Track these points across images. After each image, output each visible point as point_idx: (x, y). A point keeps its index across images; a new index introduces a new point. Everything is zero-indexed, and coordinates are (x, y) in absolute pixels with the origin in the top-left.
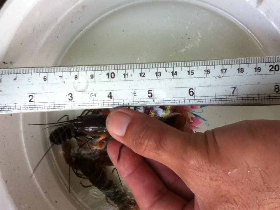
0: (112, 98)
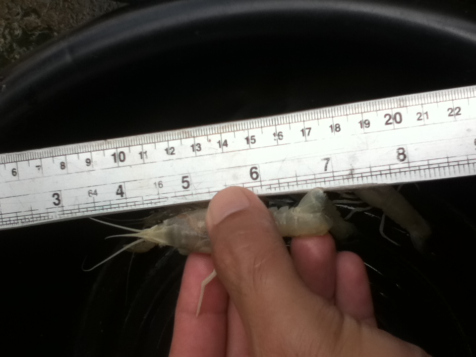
0: (124, 195)
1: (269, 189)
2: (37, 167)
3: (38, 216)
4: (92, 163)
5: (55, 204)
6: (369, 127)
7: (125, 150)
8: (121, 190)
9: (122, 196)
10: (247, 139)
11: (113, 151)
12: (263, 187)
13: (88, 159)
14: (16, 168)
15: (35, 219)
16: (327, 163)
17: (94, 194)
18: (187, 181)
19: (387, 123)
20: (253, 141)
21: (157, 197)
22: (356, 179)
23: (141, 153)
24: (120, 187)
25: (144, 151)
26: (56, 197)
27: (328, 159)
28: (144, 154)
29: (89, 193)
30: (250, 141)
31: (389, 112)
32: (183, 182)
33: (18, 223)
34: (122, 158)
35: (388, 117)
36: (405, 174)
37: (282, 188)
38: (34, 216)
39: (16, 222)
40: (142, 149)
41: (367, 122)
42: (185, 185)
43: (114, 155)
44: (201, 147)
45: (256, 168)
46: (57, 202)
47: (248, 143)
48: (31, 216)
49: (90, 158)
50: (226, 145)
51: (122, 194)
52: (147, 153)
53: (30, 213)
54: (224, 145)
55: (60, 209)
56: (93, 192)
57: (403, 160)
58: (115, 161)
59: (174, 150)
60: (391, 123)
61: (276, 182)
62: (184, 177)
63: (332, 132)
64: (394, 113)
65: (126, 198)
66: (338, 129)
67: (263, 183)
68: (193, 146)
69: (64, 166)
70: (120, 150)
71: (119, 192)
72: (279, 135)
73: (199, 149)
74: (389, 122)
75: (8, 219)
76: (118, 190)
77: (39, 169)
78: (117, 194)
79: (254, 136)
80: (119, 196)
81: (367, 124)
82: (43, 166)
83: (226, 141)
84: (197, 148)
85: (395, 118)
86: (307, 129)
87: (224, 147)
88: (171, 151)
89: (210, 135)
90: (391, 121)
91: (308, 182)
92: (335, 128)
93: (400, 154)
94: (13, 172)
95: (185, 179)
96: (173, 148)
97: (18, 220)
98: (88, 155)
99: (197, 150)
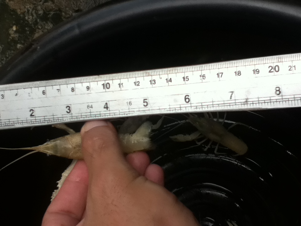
1: (196, 109)
2: (57, 90)
3: (57, 119)
4: (90, 89)
5: (67, 112)
6: (258, 73)
7: (110, 82)
8: (107, 106)
9: (107, 109)
10: (184, 78)
11: (103, 82)
12: (192, 107)
13: (88, 86)
14: (45, 90)
15: (55, 121)
16: (232, 94)
17: (91, 107)
18: (147, 102)
19: (270, 72)
20: (187, 79)
21: (128, 111)
22: (249, 105)
23: (119, 84)
24: (106, 104)
25: (121, 83)
26: (68, 108)
27: (232, 92)
28: (121, 85)
29: (88, 107)
30: (186, 79)
31: (272, 65)
32: (144, 102)
33: (45, 122)
34: (108, 87)
35: (271, 68)
36: (279, 103)
37: (203, 109)
38: (55, 119)
39: (44, 122)
40: (120, 82)
41: (258, 71)
42: (145, 104)
43: (103, 85)
44: (156, 82)
45: (188, 96)
46: (68, 111)
47: (184, 80)
48: (53, 119)
49: (89, 86)
50: (171, 81)
51: (107, 108)
52: (123, 84)
53: (52, 117)
54: (169, 81)
55: (70, 115)
56: (90, 106)
57: (278, 94)
58: (104, 88)
59: (139, 83)
60: (272, 72)
61: (200, 104)
62: (144, 100)
63: (236, 75)
64: (274, 66)
65: (110, 111)
66: (239, 74)
67: (192, 105)
68: (151, 81)
69: (73, 90)
70: (107, 82)
71: (106, 107)
72: (203, 77)
73: (154, 83)
74: (271, 71)
75: (39, 120)
76: (105, 105)
77: (59, 91)
78: (105, 108)
79: (188, 77)
80: (105, 109)
81: (257, 72)
82: (61, 90)
83: (171, 79)
84: (153, 82)
85: (275, 69)
86: (221, 73)
87: (170, 82)
88: (137, 84)
89: (161, 75)
90: (273, 70)
91: (220, 105)
92: (238, 73)
93: (277, 91)
94: (43, 92)
95: (145, 101)
96: (139, 82)
97: (45, 121)
98: (88, 84)
99: (153, 84)
